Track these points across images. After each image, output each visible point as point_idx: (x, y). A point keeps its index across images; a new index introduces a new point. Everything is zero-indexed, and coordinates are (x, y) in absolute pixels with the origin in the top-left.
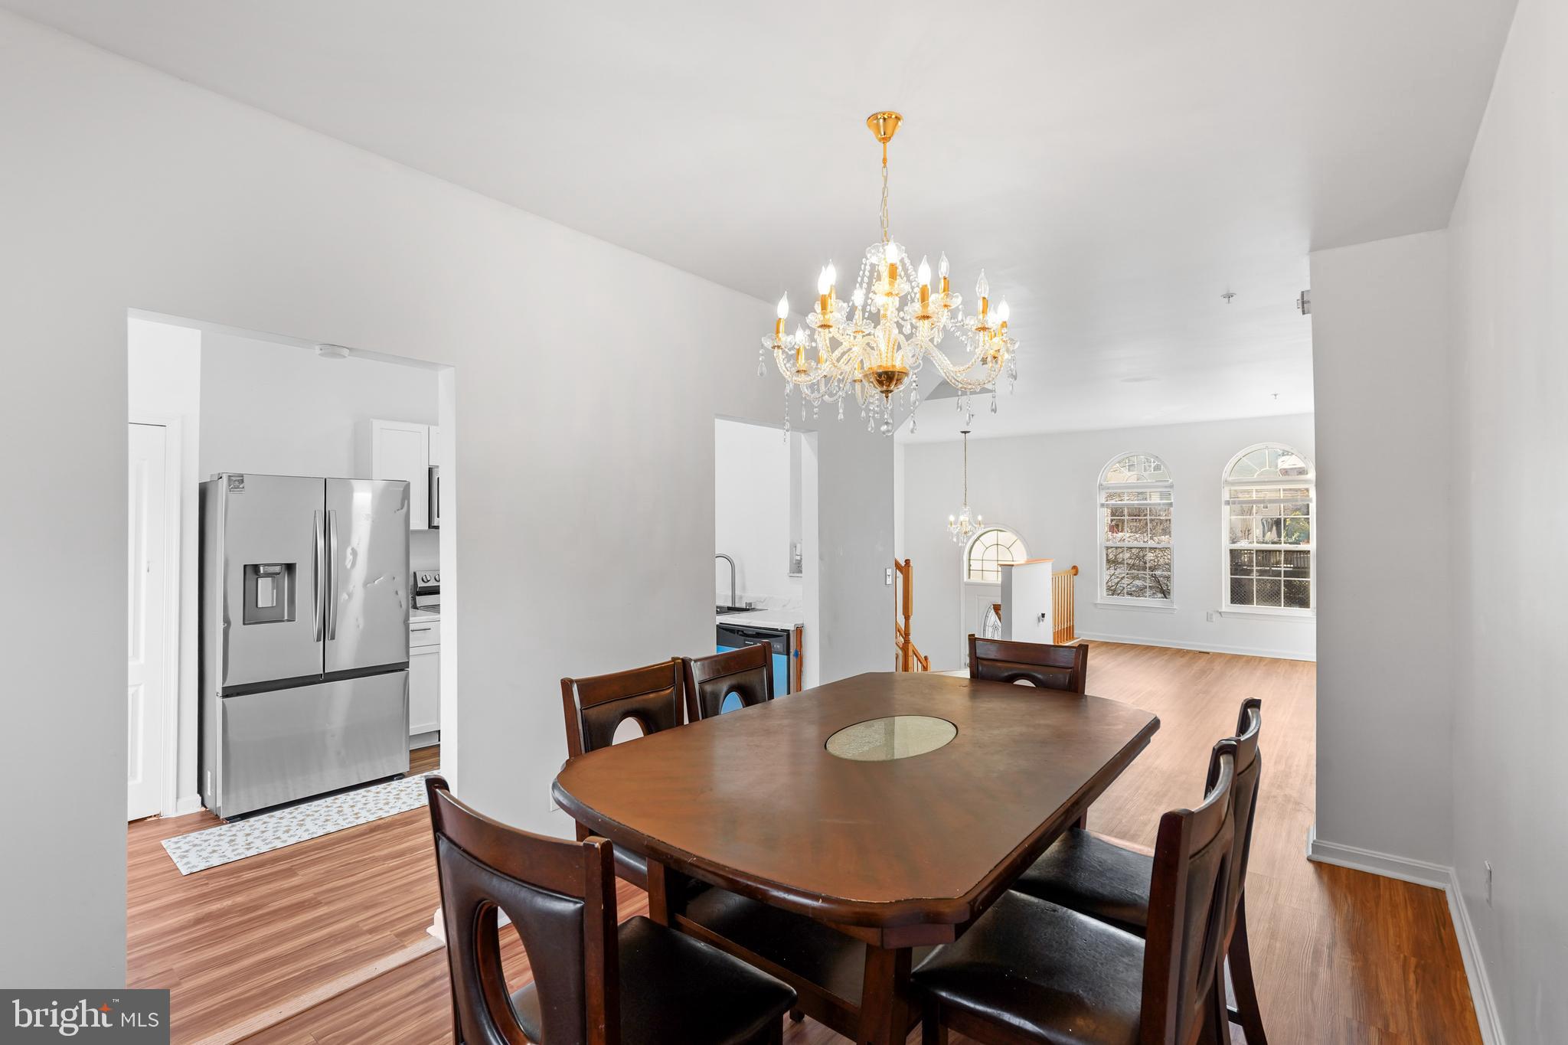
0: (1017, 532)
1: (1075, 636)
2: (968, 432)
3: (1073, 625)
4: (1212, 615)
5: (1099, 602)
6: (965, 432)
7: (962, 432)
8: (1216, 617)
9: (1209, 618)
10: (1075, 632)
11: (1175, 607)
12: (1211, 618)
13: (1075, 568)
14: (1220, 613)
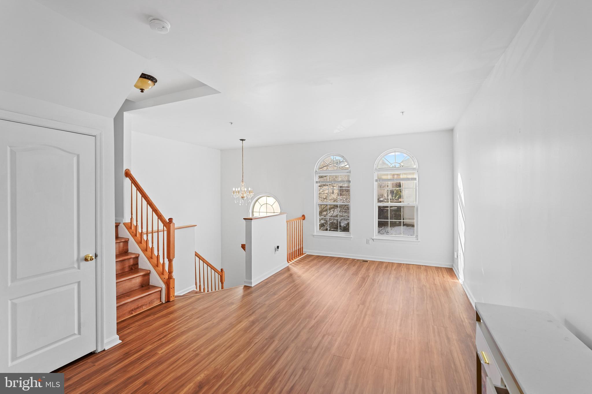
0: (275, 198)
1: (304, 253)
2: (245, 140)
3: (302, 247)
4: (369, 240)
5: (315, 234)
6: (242, 140)
7: (241, 140)
8: (371, 241)
9: (367, 242)
10: (303, 250)
11: (351, 237)
12: (369, 242)
13: (303, 216)
14: (373, 239)
